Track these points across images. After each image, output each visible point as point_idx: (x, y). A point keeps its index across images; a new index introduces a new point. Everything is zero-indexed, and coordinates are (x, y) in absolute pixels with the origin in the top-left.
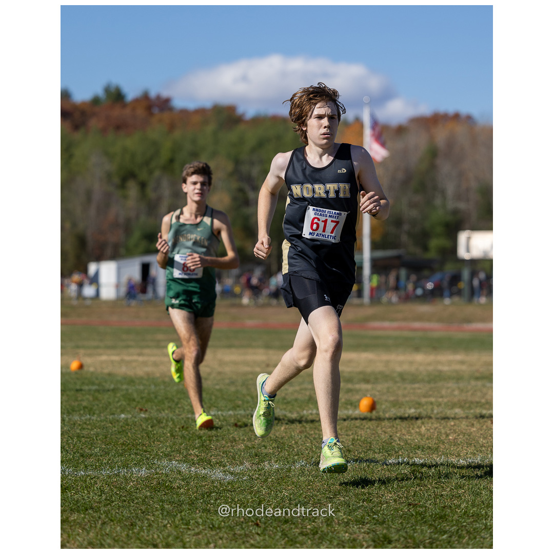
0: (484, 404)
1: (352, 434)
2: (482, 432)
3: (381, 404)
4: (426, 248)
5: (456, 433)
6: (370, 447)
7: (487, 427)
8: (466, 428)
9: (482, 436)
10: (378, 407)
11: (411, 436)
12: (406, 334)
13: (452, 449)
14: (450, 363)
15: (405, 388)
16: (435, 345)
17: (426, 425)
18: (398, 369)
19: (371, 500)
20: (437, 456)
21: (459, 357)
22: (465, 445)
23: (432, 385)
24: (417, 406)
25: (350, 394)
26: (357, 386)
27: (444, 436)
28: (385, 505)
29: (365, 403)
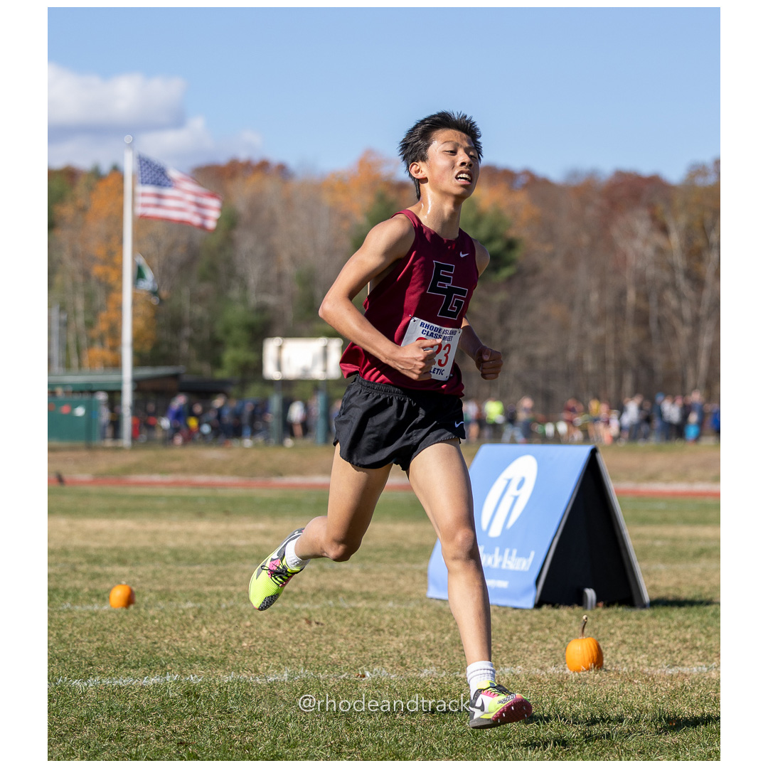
0: (296, 595)
1: (98, 640)
2: (291, 636)
3: (144, 596)
4: (217, 364)
5: (252, 638)
6: (124, 658)
7: (299, 628)
8: (269, 630)
9: (291, 642)
10: (137, 599)
11: (186, 642)
12: (185, 491)
13: (246, 661)
14: (248, 534)
15: (180, 572)
16: (228, 508)
17: (209, 626)
18: (171, 544)
19: (122, 738)
20: (223, 671)
21: (261, 526)
22: (265, 656)
23: (221, 567)
24: (197, 598)
25: (96, 581)
26: (109, 569)
27: (235, 642)
28: (143, 745)
29: (118, 594)
